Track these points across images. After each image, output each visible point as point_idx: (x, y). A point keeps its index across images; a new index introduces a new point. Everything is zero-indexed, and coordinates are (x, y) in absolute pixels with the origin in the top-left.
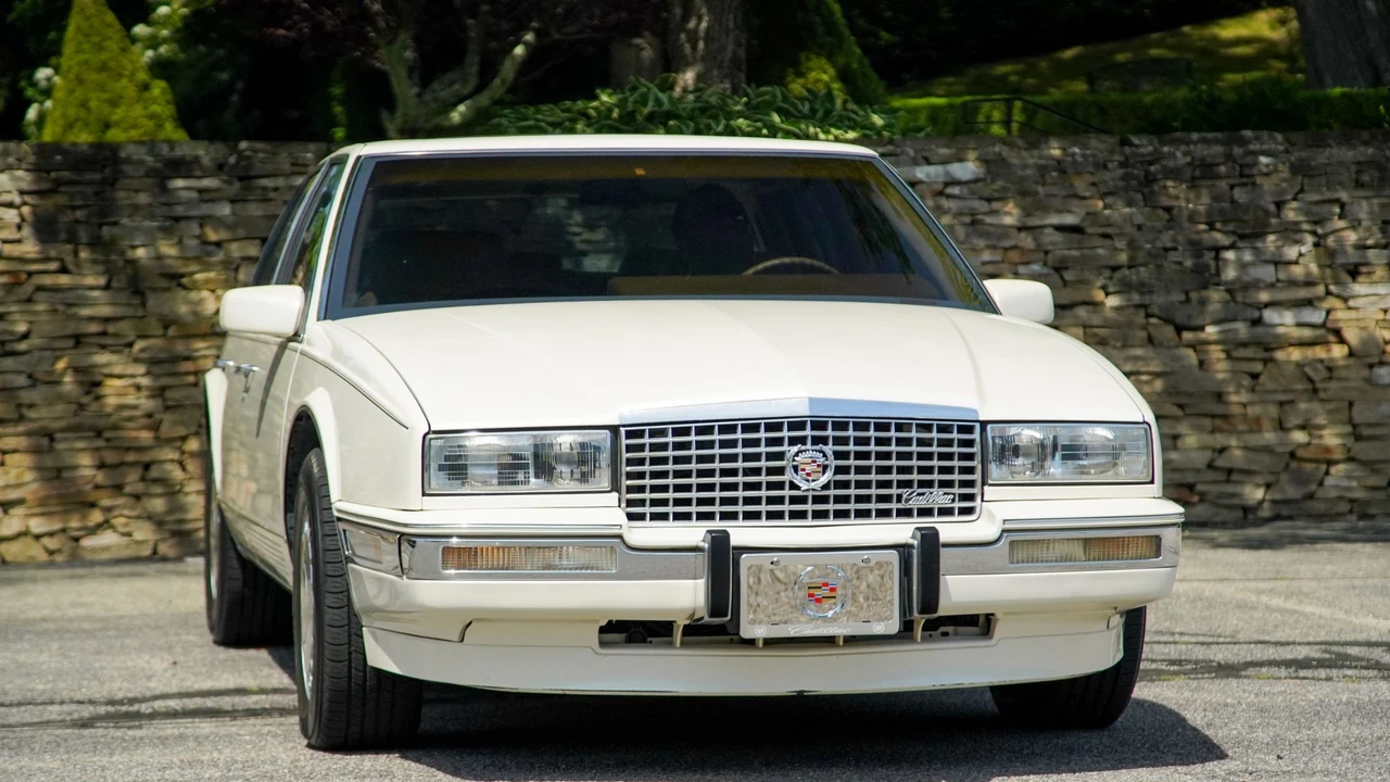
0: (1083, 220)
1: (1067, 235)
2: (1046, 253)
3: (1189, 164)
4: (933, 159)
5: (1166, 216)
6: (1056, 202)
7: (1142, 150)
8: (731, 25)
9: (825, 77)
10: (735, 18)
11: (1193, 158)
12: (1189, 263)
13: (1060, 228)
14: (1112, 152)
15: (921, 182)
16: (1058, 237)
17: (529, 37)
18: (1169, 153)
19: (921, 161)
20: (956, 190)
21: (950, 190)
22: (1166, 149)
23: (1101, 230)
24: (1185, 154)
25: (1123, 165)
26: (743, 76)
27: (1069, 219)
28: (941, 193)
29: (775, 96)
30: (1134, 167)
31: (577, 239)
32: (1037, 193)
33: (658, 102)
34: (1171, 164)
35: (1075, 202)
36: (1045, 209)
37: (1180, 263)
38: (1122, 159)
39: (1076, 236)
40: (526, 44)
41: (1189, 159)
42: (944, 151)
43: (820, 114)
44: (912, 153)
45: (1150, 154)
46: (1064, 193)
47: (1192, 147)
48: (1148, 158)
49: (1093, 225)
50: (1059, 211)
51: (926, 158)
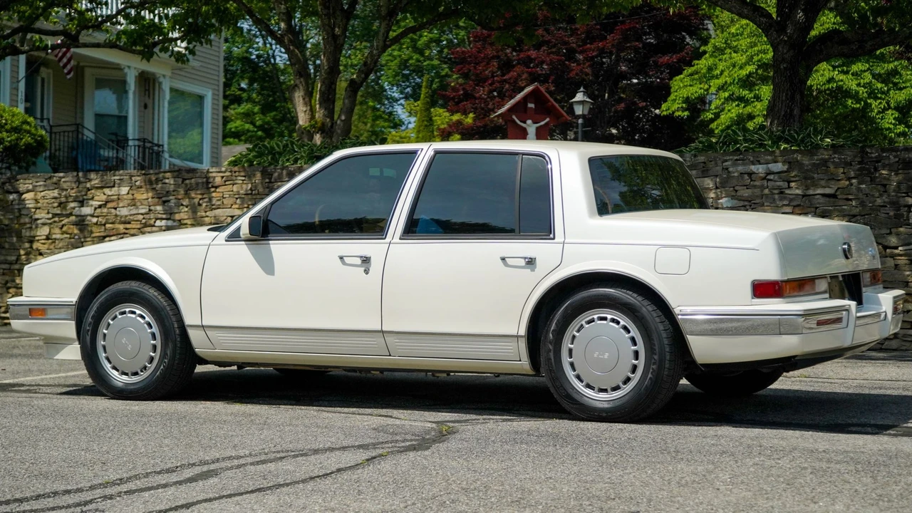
0: (836, 191)
1: (828, 199)
2: (817, 208)
3: (897, 162)
4: (762, 161)
5: (882, 189)
6: (823, 183)
7: (873, 155)
8: (784, 98)
10: (787, 94)
11: (899, 159)
12: (892, 213)
13: (824, 195)
14: (855, 157)
15: (754, 173)
16: (822, 200)
18: (886, 156)
20: (771, 177)
21: (768, 177)
22: (884, 154)
23: (845, 197)
24: (895, 157)
25: (860, 163)
27: (828, 191)
28: (764, 178)
30: (866, 164)
32: (814, 178)
34: (887, 162)
35: (833, 182)
36: (816, 186)
37: (888, 214)
38: (860, 160)
39: (832, 200)
41: (897, 159)
44: (752, 159)
45: (876, 157)
46: (826, 178)
47: (899, 153)
48: (874, 160)
49: (841, 194)
50: (825, 187)
51: (759, 161)
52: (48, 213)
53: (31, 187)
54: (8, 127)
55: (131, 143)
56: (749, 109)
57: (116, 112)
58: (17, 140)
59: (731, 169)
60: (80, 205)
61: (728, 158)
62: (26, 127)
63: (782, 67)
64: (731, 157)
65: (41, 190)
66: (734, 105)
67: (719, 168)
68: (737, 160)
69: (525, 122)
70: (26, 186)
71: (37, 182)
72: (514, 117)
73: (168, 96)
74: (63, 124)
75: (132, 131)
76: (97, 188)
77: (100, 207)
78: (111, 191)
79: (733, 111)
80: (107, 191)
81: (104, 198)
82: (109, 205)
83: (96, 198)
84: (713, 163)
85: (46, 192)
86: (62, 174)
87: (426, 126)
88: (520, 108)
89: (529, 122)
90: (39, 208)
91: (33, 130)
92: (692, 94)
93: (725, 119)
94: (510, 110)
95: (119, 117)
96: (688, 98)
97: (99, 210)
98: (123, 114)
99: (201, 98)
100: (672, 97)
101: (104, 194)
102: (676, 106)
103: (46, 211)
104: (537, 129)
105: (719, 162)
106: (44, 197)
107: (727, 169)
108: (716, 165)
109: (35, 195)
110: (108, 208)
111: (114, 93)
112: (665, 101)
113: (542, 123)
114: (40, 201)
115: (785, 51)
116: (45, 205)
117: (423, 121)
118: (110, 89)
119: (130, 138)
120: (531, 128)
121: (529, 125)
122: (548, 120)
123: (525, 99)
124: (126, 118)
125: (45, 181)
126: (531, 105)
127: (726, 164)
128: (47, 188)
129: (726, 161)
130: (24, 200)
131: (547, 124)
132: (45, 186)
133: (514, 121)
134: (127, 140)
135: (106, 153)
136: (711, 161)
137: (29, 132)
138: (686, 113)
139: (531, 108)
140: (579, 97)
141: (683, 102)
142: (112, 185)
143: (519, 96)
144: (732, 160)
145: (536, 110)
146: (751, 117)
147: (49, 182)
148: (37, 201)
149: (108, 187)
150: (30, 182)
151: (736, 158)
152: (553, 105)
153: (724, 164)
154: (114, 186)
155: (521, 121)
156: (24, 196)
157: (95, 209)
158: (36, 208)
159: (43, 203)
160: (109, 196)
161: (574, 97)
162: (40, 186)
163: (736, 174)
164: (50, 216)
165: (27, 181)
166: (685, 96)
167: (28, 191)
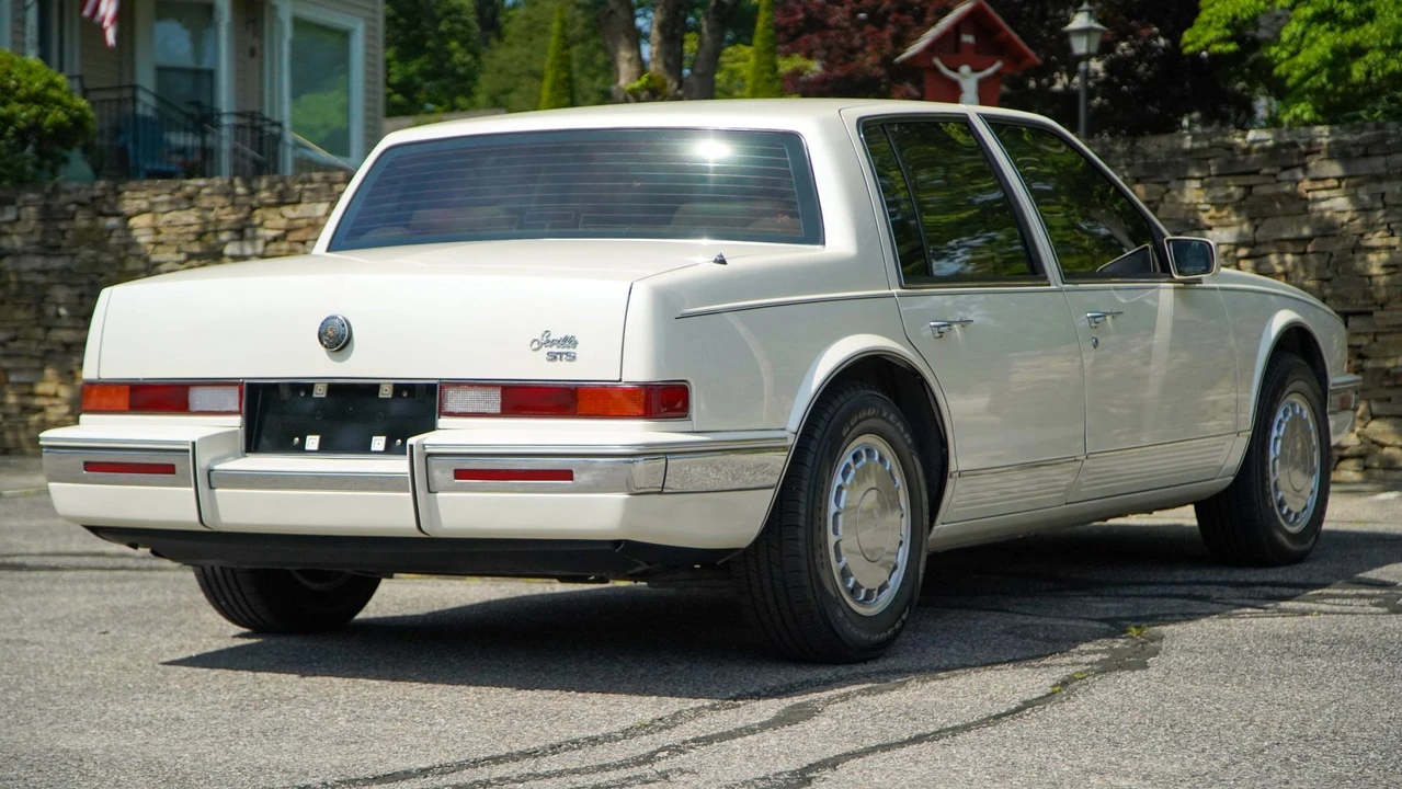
52: (179, 251)
53: (144, 205)
54: (21, 93)
55: (225, 120)
56: (1352, 36)
57: (189, 63)
58: (38, 116)
60: (236, 236)
62: (54, 93)
65: (164, 209)
66: (1322, 28)
69: (956, 70)
70: (137, 202)
71: (157, 195)
72: (937, 61)
73: (288, 32)
74: (101, 85)
75: (225, 99)
76: (269, 206)
77: (275, 239)
78: (294, 210)
79: (1324, 42)
80: (288, 211)
81: (282, 223)
82: (292, 237)
83: (267, 223)
85: (174, 213)
86: (201, 182)
87: (768, 81)
88: (948, 45)
89: (965, 69)
90: (161, 243)
91: (66, 99)
92: (1242, 10)
93: (1308, 57)
94: (931, 49)
95: (197, 73)
96: (1235, 18)
97: (273, 247)
98: (206, 65)
99: (345, 35)
100: (1204, 16)
101: (283, 216)
102: (1212, 34)
103: (175, 249)
104: (982, 83)
106: (170, 222)
109: (154, 219)
110: (291, 242)
111: (186, 27)
112: (1190, 24)
113: (990, 71)
114: (162, 229)
116: (173, 237)
117: (763, 72)
118: (179, 20)
119: (224, 110)
120: (969, 80)
121: (965, 77)
122: (998, 65)
123: (957, 28)
124: (211, 75)
125: (171, 194)
126: (968, 39)
128: (174, 205)
130: (131, 229)
131: (997, 73)
132: (171, 202)
133: (936, 70)
134: (219, 115)
135: (178, 139)
137: (58, 102)
138: (1232, 47)
139: (968, 44)
140: (1080, 21)
141: (1227, 26)
142: (295, 199)
143: (946, 22)
145: (977, 48)
146: (1358, 51)
147: (178, 195)
148: (157, 231)
149: (289, 204)
150: (143, 195)
152: (1009, 38)
154: (299, 202)
155: (950, 69)
156: (133, 222)
157: (267, 244)
158: (156, 244)
159: (168, 234)
160: (291, 219)
161: (1068, 21)
162: (162, 203)
164: (182, 257)
165: (138, 195)
166: (1230, 14)
167: (140, 213)
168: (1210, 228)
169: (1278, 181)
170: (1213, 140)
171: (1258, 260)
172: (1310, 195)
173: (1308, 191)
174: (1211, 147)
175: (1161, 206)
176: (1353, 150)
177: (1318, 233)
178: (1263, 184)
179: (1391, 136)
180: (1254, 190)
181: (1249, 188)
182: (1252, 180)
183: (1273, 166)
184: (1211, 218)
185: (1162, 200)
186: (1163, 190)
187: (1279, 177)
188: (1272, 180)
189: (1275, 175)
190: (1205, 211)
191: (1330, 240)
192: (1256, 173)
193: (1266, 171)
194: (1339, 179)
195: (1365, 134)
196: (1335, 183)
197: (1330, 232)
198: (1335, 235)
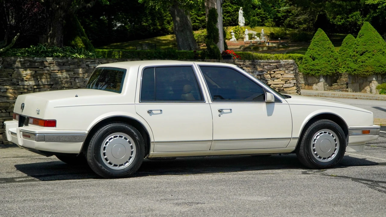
4: (102, 63)
8: (60, 33)
9: (81, 45)
10: (61, 32)
17: (18, 34)
19: (100, 63)
26: (63, 44)
29: (69, 48)
31: (25, 78)
33: (44, 49)
40: (17, 36)
42: (105, 61)
43: (79, 52)
44: (98, 61)
51: (101, 63)
59: (90, 65)
61: (88, 60)
63: (60, 20)
64: (89, 60)
67: (85, 65)
68: (92, 61)
84: (81, 62)
105: (84, 62)
107: (88, 65)
108: (83, 63)
115: (62, 13)
127: (88, 63)
129: (87, 62)
136: (80, 62)
144: (90, 61)
151: (91, 61)
153: (87, 63)
163: (92, 68)
168: (26, 81)
169: (43, 70)
170: (25, 59)
171: (40, 89)
172: (52, 74)
173: (51, 73)
174: (25, 61)
175: (13, 75)
176: (61, 63)
177: (55, 83)
178: (40, 71)
179: (70, 61)
180: (37, 72)
181: (36, 71)
182: (37, 69)
183: (42, 66)
184: (26, 78)
185: (13, 73)
186: (13, 71)
187: (43, 69)
188: (42, 70)
189: (42, 69)
190: (25, 77)
191: (57, 85)
192: (38, 68)
193: (40, 67)
194: (58, 70)
195: (64, 60)
196: (58, 71)
197: (57, 83)
198: (58, 84)
